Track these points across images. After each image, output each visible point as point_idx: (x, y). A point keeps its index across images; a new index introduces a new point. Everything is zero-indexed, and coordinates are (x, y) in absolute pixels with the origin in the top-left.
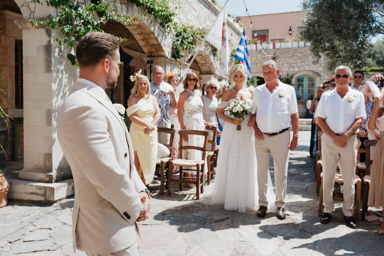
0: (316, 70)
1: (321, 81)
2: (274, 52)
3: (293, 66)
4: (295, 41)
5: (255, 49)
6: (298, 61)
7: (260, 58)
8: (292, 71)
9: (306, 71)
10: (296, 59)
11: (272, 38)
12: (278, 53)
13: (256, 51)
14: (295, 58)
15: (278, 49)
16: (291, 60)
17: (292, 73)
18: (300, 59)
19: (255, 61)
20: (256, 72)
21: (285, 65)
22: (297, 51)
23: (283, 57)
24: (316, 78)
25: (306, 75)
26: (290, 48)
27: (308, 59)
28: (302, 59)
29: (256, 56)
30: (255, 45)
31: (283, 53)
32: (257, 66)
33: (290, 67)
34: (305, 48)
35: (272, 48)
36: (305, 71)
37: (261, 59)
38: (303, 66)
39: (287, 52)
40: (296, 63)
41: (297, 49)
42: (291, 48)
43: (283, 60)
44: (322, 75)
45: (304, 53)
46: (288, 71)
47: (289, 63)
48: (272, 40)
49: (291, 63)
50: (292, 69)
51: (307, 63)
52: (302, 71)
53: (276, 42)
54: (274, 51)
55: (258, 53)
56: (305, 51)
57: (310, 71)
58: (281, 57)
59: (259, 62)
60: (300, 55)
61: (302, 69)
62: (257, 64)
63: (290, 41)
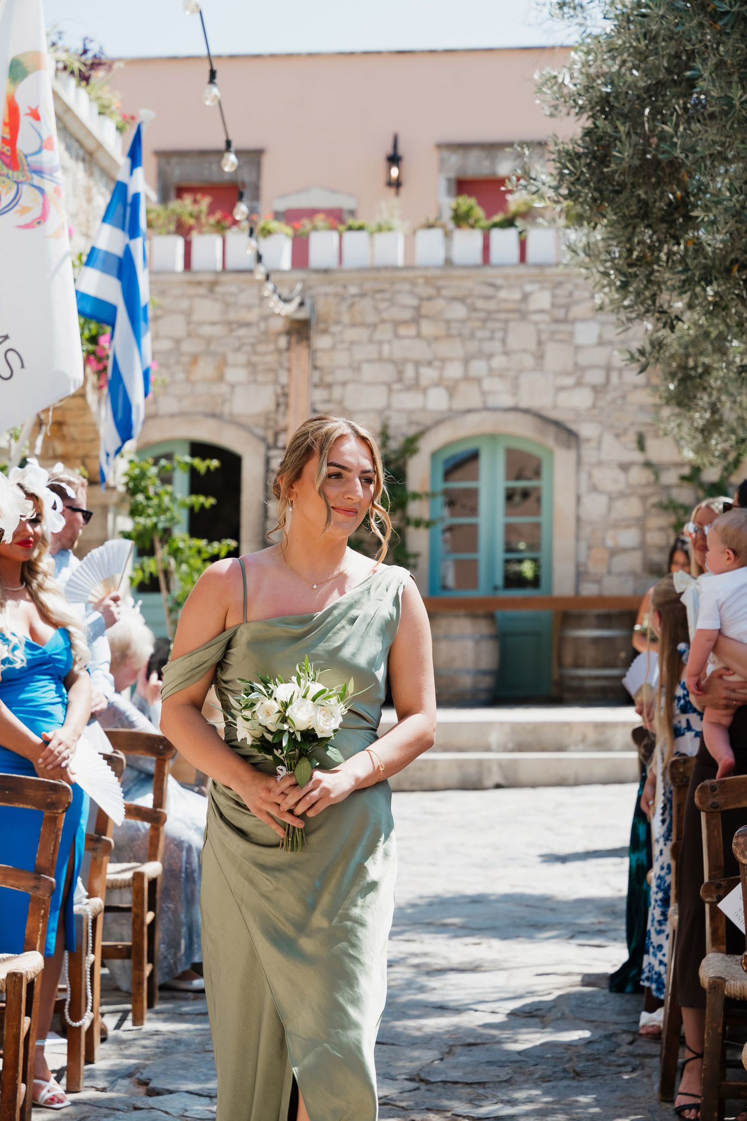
0: (555, 407)
1: (584, 476)
2: (299, 287)
3: (417, 377)
4: (430, 226)
5: (180, 265)
6: (444, 349)
7: (213, 324)
8: (411, 412)
9: (494, 409)
10: (436, 339)
11: (281, 205)
12: (326, 295)
13: (188, 277)
14: (427, 328)
15: (326, 271)
16: (407, 342)
17: (410, 423)
18: (460, 335)
19: (178, 341)
20: (183, 414)
21: (368, 372)
22: (439, 289)
23: (354, 325)
24: (551, 453)
25: (493, 437)
26: (395, 268)
27: (504, 341)
28: (472, 336)
29: (188, 314)
30: (180, 242)
31: (354, 296)
32: (194, 377)
33: (396, 386)
34: (488, 271)
35: (286, 263)
36: (486, 409)
37: (218, 330)
38: (478, 380)
39: (381, 291)
40: (437, 364)
41: (437, 272)
42: (406, 268)
43: (352, 343)
44: (588, 440)
45: (480, 304)
46: (389, 407)
47: (391, 361)
48: (290, 216)
49: (405, 361)
50: (409, 401)
51: (498, 362)
52: (469, 411)
53: (315, 229)
54: (304, 281)
55: (202, 291)
56: (489, 291)
57: (515, 409)
58: (346, 319)
59: (208, 353)
60: (458, 311)
61: (469, 397)
62: (194, 359)
63: (396, 223)
